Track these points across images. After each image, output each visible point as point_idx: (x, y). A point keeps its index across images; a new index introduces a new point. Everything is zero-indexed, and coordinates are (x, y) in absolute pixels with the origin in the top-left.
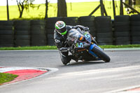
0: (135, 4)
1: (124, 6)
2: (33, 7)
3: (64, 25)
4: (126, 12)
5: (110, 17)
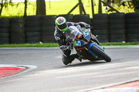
0: (113, 2)
1: (102, 4)
2: (12, 5)
3: (65, 21)
4: (104, 10)
5: (89, 15)
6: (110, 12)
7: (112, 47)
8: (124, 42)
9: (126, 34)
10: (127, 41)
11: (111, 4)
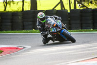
1: (77, 3)
3: (44, 16)
4: (78, 7)
5: (67, 10)
6: (82, 8)
7: (83, 32)
8: (92, 29)
9: (93, 23)
10: (94, 29)
11: (83, 3)
